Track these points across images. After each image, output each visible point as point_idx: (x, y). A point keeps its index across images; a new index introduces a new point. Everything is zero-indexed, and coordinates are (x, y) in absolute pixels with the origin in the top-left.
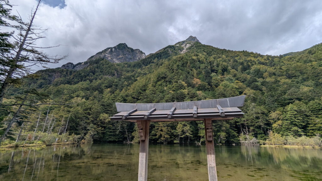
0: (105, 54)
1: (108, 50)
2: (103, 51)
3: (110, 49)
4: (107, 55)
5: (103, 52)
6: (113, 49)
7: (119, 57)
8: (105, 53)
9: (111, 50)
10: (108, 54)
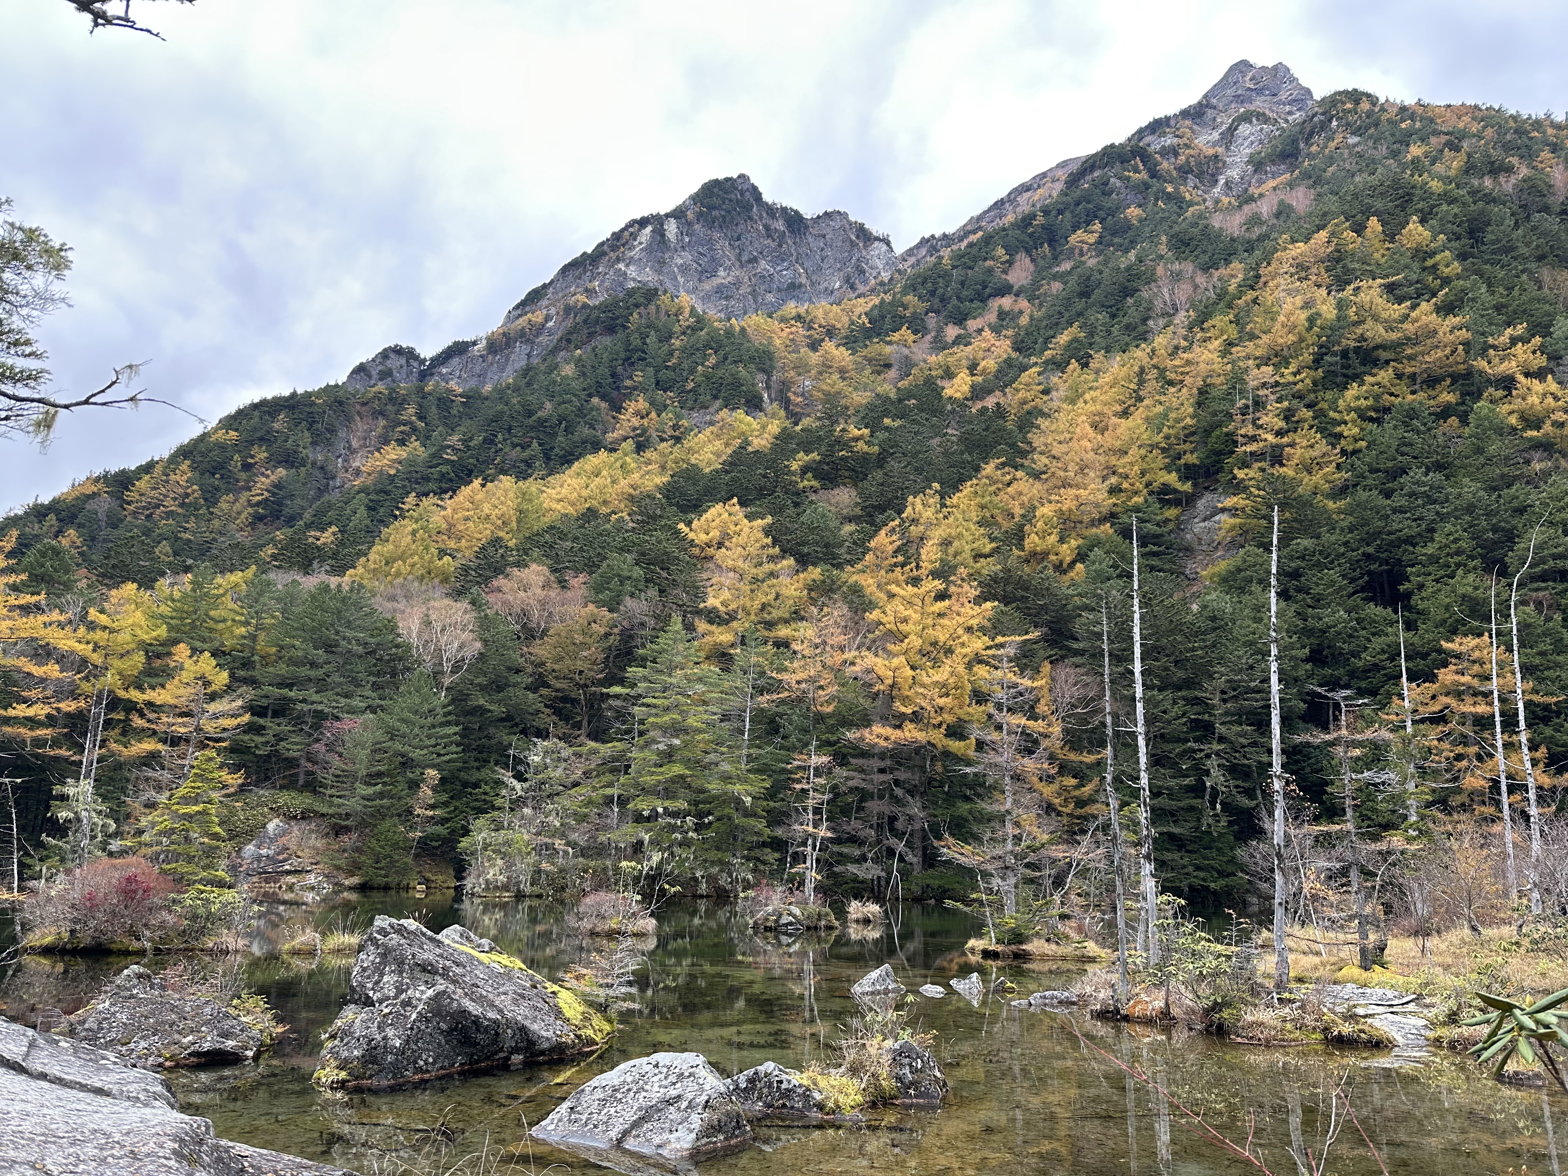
0: (621, 266)
1: (634, 236)
2: (602, 244)
3: (649, 229)
4: (632, 271)
5: (600, 252)
6: (671, 228)
7: (716, 281)
8: (618, 260)
9: (660, 232)
10: (641, 269)
